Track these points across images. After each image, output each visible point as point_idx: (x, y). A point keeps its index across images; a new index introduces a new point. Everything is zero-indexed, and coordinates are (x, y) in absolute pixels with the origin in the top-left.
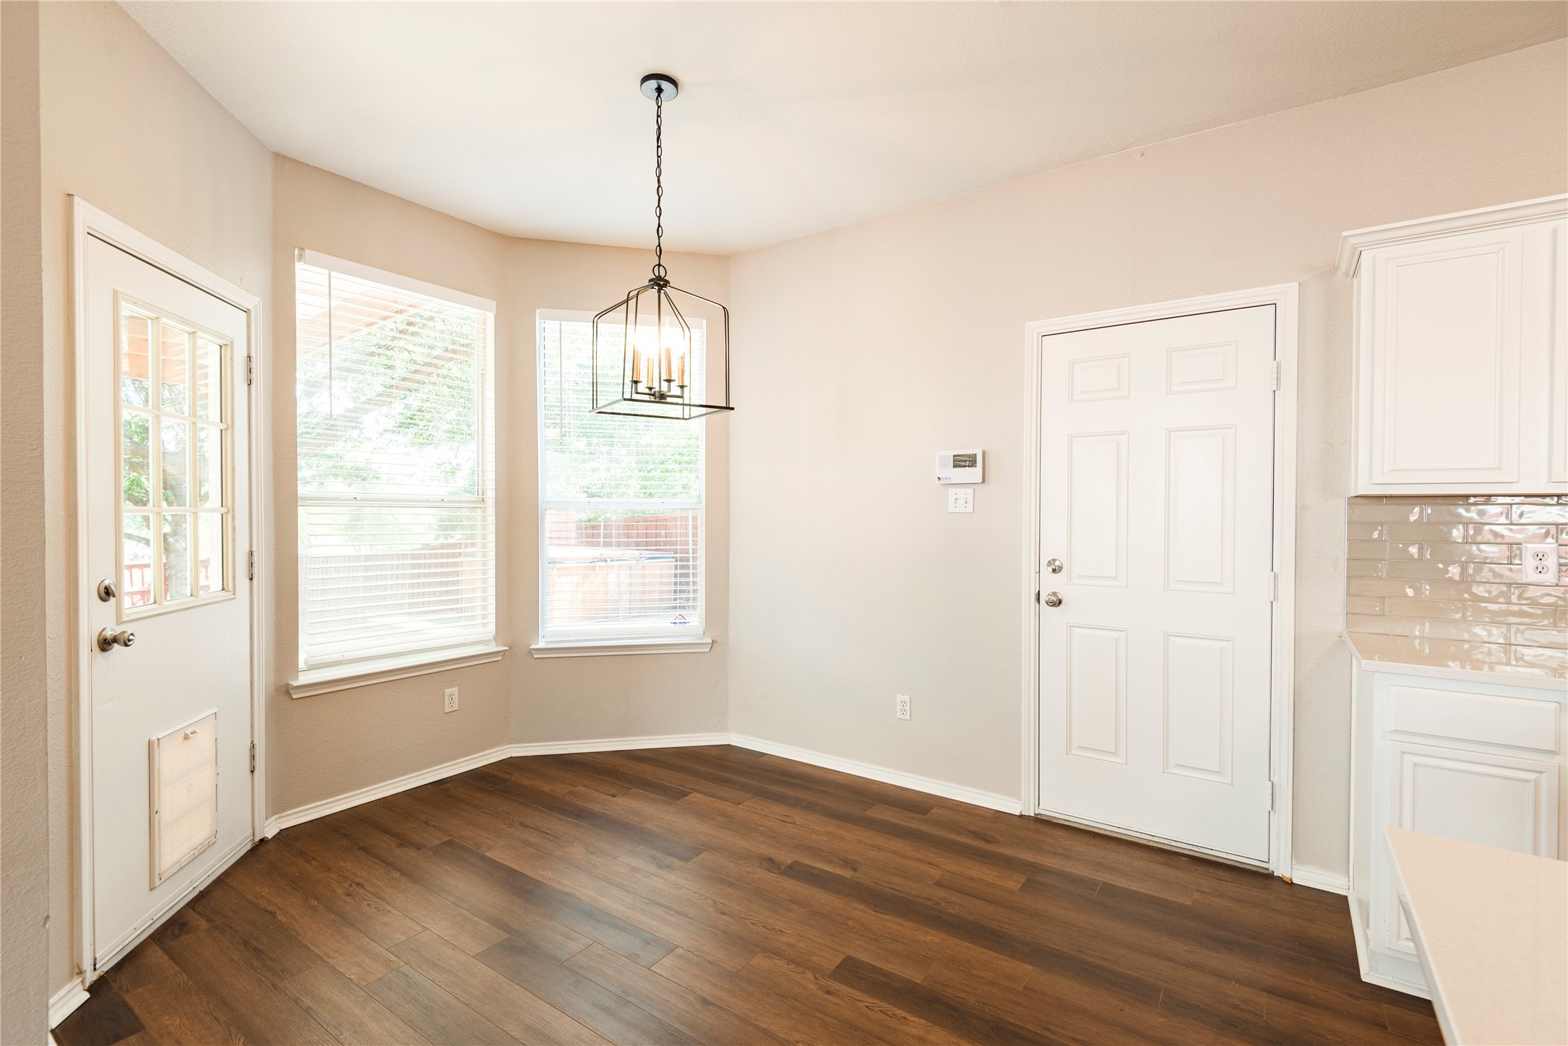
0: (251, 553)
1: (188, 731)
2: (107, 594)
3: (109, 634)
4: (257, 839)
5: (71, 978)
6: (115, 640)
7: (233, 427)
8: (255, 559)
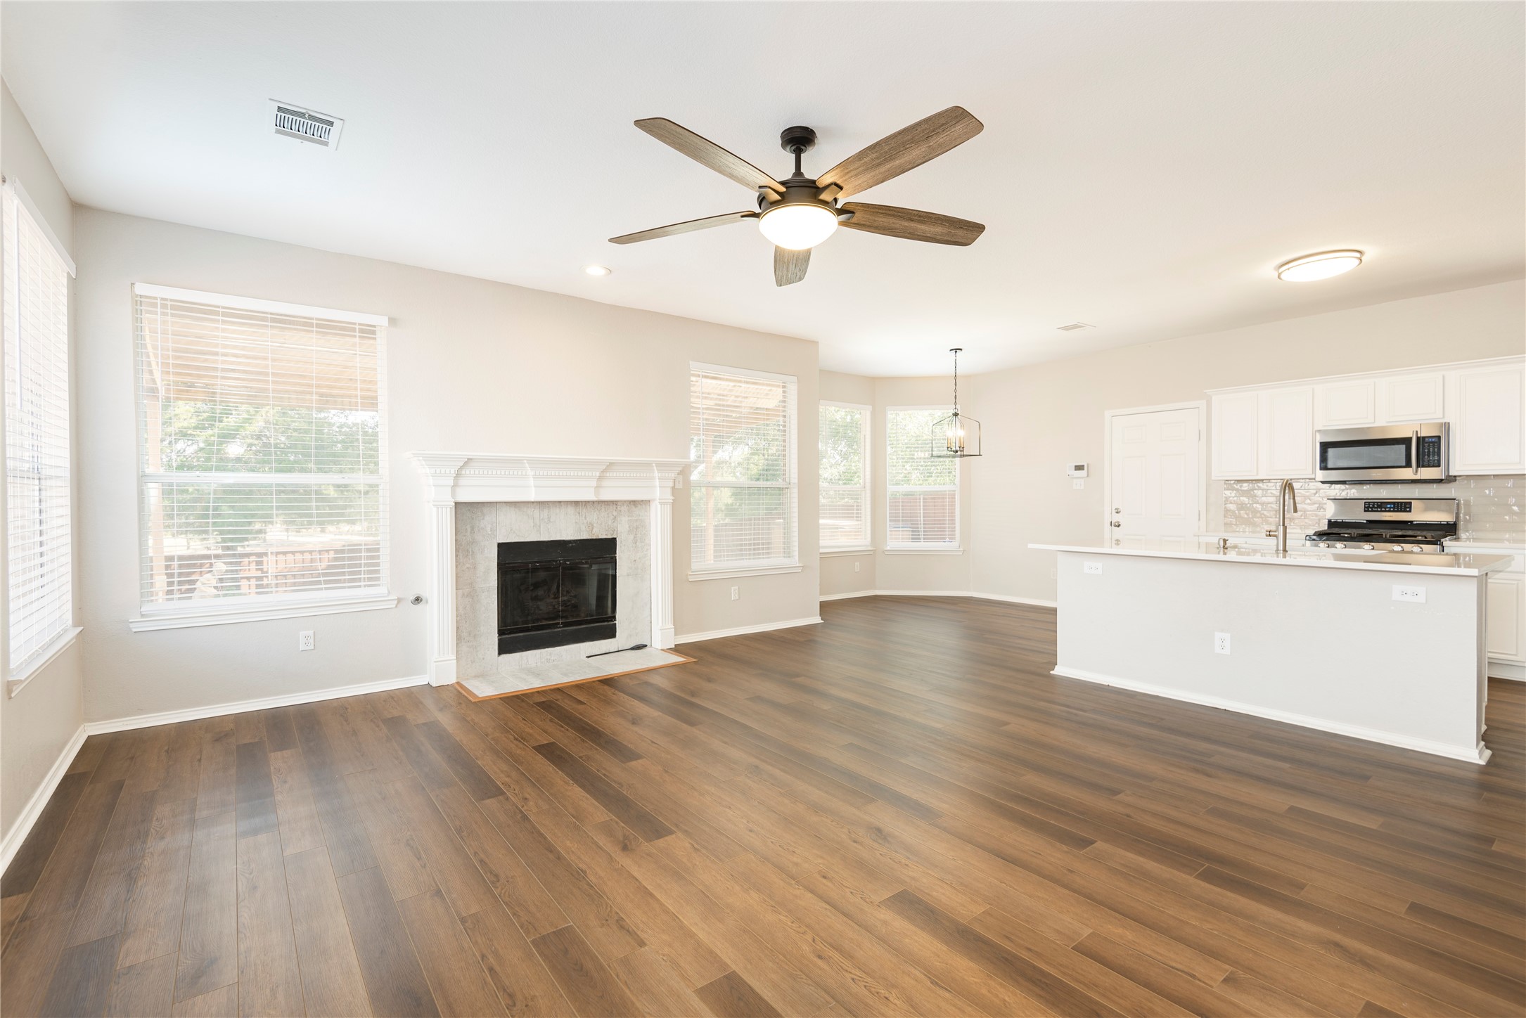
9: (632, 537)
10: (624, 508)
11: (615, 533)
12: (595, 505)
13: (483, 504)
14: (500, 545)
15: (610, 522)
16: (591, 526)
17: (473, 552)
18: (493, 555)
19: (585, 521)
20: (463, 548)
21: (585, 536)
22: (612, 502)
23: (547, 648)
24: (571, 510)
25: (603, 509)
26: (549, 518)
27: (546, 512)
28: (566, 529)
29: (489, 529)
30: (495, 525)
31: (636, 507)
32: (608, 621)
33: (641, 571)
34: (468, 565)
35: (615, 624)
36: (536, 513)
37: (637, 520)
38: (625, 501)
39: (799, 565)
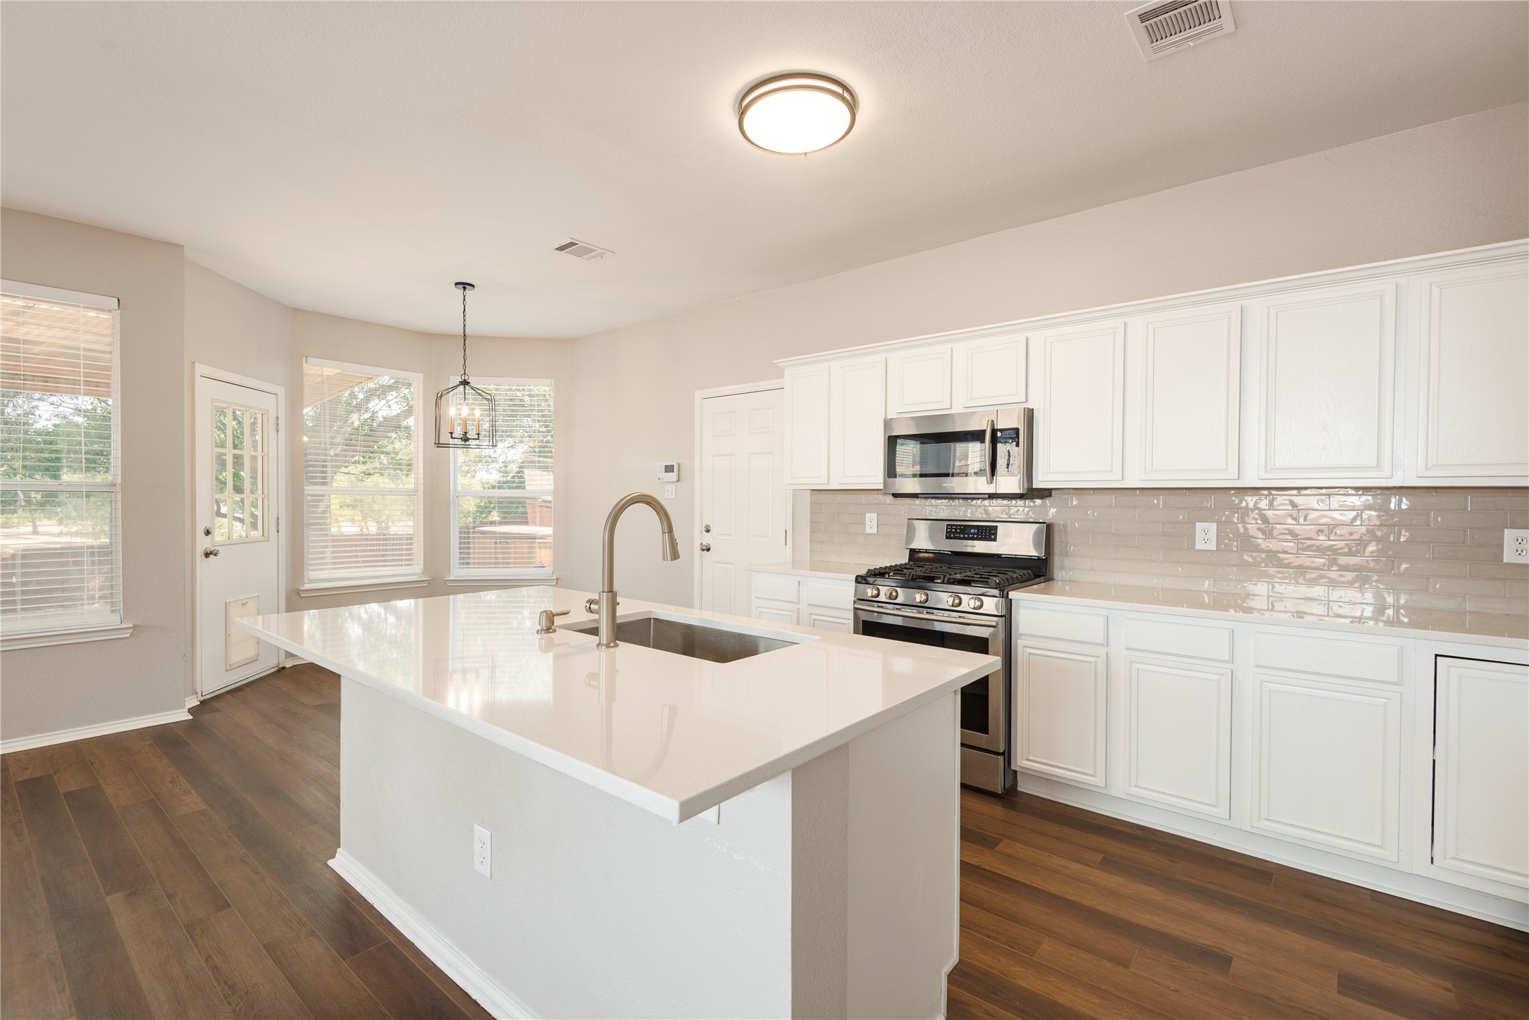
0: (278, 518)
1: (244, 602)
2: (208, 533)
3: (208, 551)
4: (281, 666)
5: (193, 695)
6: (211, 553)
7: (268, 454)
8: (280, 521)
39: (123, 626)
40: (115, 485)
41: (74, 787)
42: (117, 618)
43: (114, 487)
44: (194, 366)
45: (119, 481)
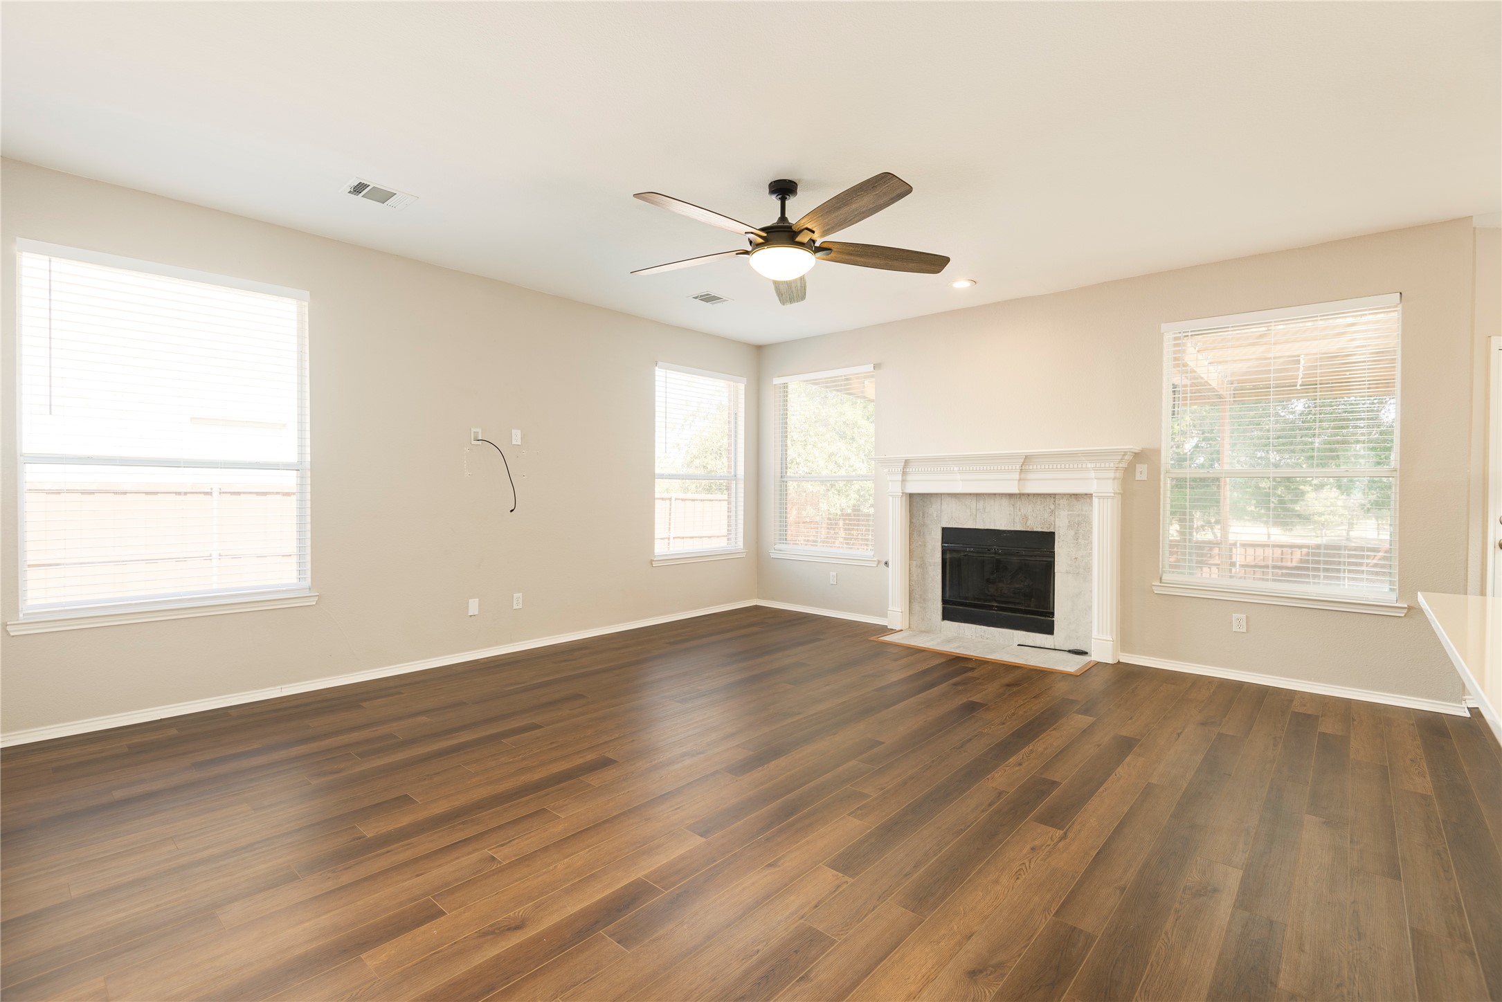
9: (1072, 533)
10: (1063, 502)
11: (1052, 527)
12: (1030, 498)
13: (931, 494)
14: (944, 529)
15: (1046, 516)
16: (1025, 518)
17: (924, 533)
18: (938, 536)
19: (1019, 513)
20: (915, 528)
21: (1019, 528)
22: (1050, 495)
23: (984, 625)
24: (1005, 502)
25: (1039, 502)
26: (984, 509)
27: (981, 504)
28: (1000, 519)
29: (935, 515)
30: (939, 512)
31: (1078, 501)
32: (1045, 616)
33: (1082, 571)
34: (920, 543)
35: (1053, 621)
36: (973, 503)
37: (1079, 515)
38: (1064, 494)
39: (1397, 605)
40: (1396, 471)
41: (1329, 731)
42: (1394, 596)
43: (1395, 473)
44: (1490, 341)
45: (1398, 467)
